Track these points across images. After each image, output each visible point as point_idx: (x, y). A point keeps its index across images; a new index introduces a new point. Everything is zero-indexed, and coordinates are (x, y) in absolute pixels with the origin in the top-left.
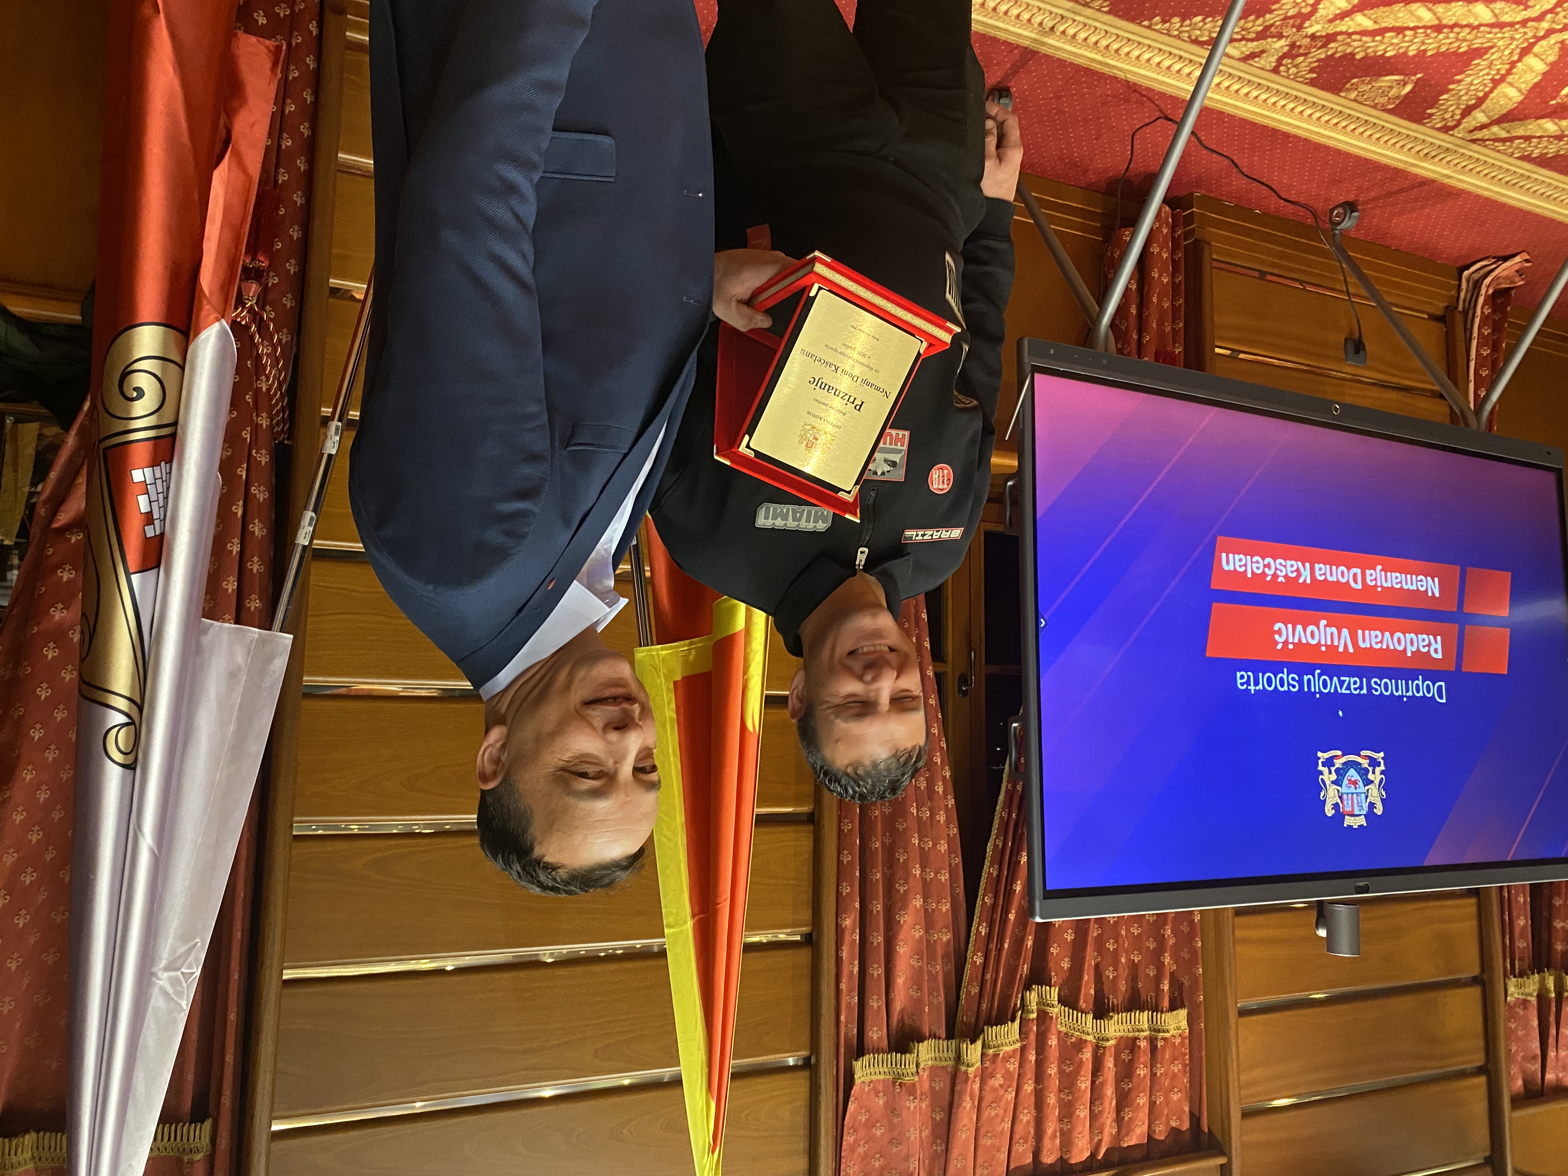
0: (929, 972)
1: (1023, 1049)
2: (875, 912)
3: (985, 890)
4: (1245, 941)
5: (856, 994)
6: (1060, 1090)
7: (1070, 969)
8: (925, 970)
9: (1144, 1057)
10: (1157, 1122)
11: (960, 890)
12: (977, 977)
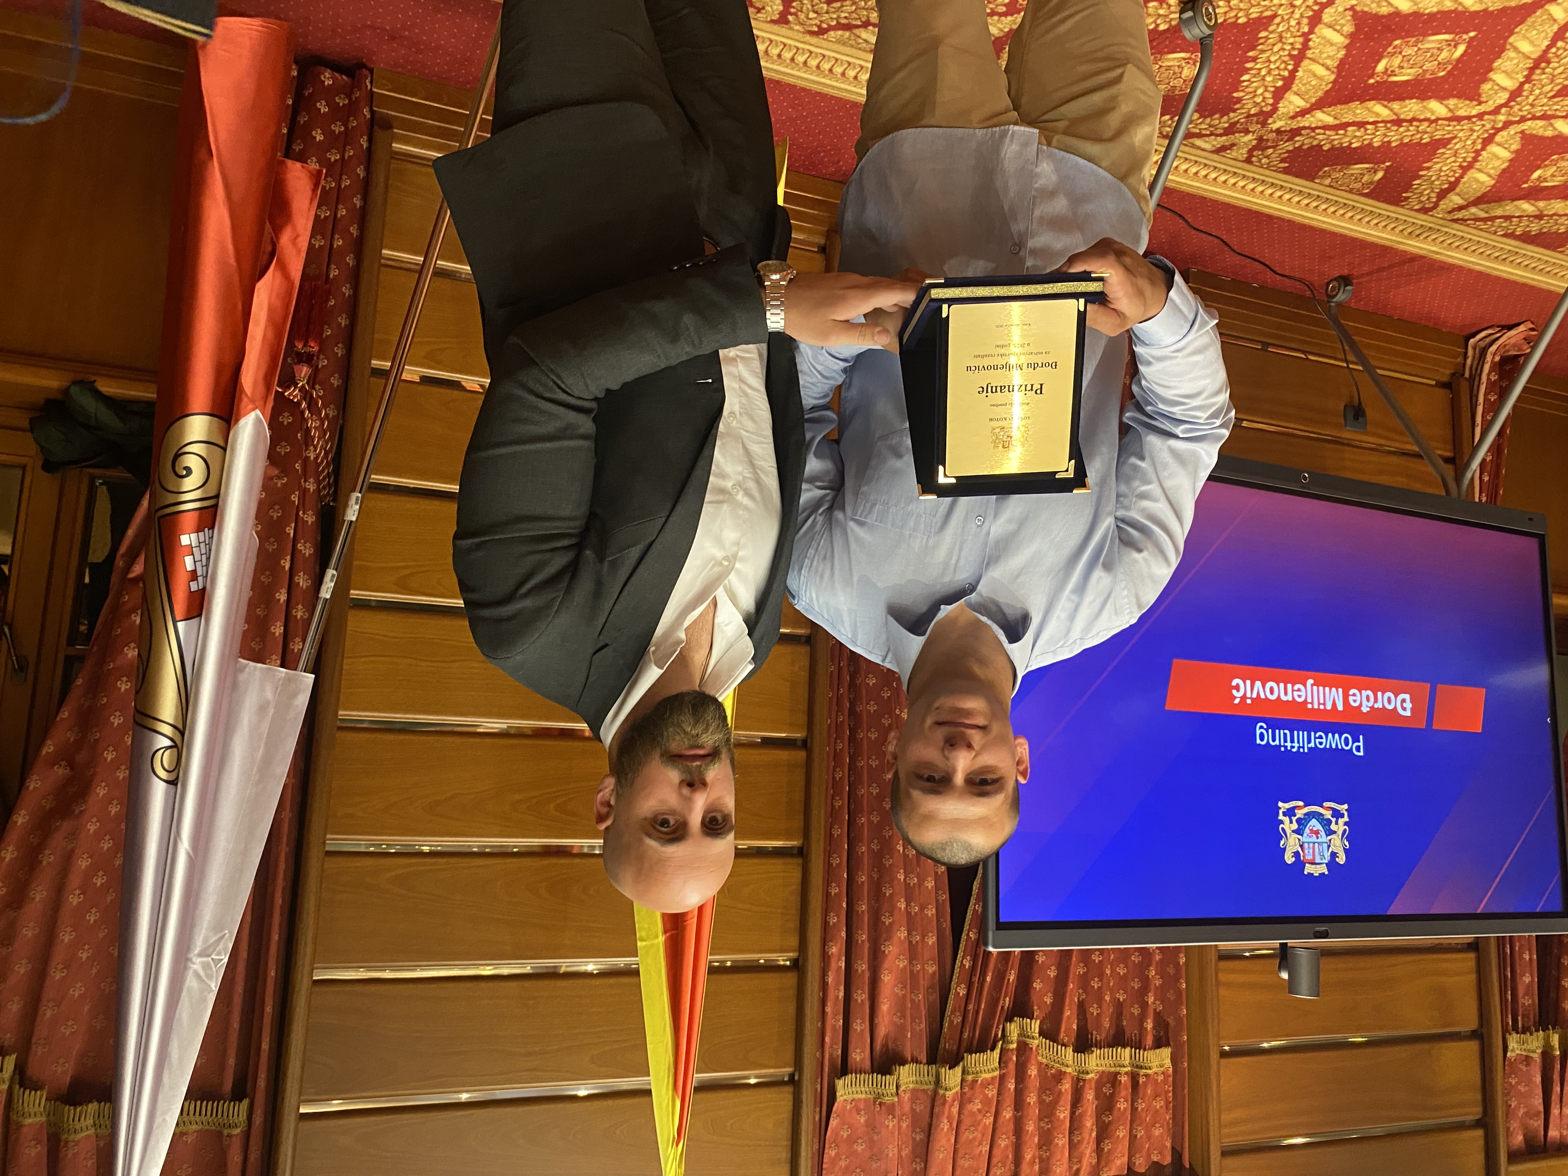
0: (912, 1001)
1: (1002, 1078)
2: (861, 941)
3: (970, 925)
4: (1229, 985)
5: (841, 1017)
6: (1040, 1119)
7: (1052, 1003)
8: (908, 997)
9: (1125, 1092)
10: (1138, 1155)
11: (947, 924)
12: (960, 1007)
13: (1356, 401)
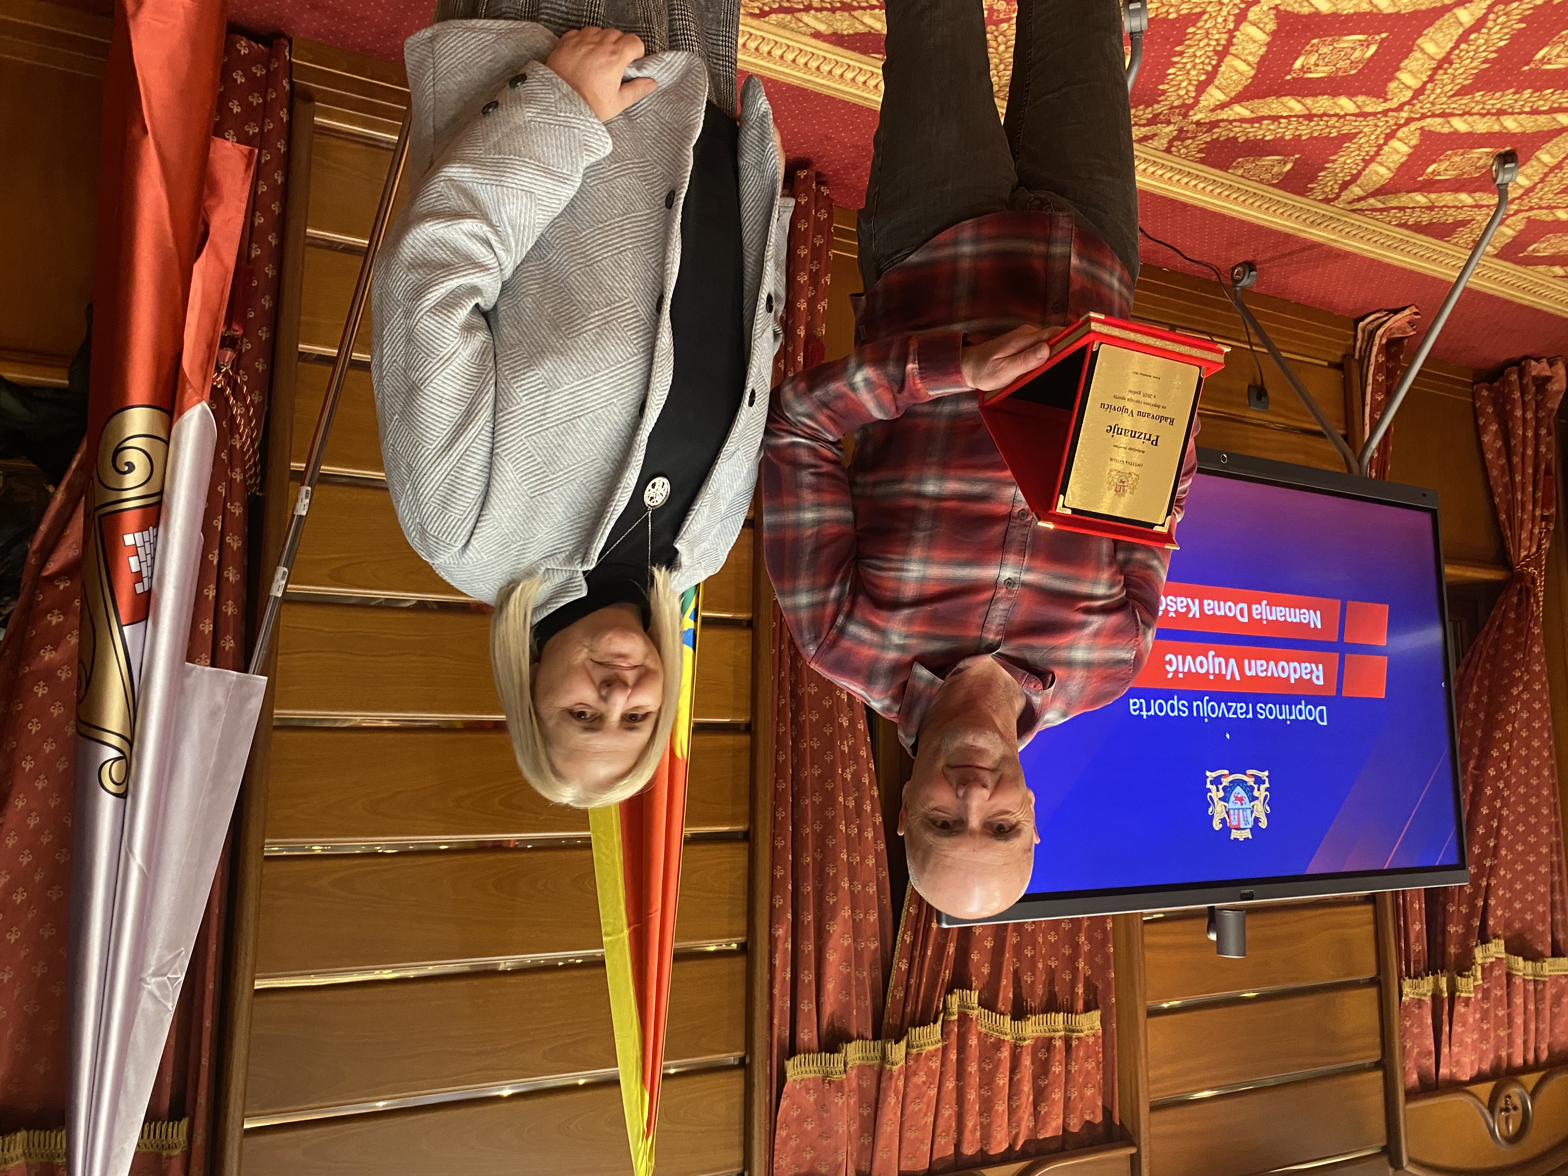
0: (857, 979)
1: (945, 1049)
2: (806, 923)
3: (910, 900)
4: (1154, 947)
5: (788, 999)
6: (981, 1088)
7: (990, 974)
8: (853, 975)
9: (1059, 1055)
10: (1072, 1116)
11: (887, 901)
12: (902, 982)
13: (1259, 382)
